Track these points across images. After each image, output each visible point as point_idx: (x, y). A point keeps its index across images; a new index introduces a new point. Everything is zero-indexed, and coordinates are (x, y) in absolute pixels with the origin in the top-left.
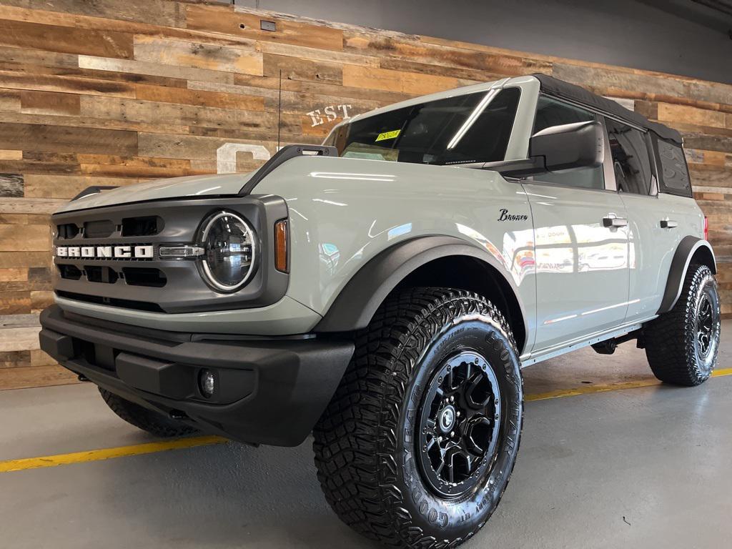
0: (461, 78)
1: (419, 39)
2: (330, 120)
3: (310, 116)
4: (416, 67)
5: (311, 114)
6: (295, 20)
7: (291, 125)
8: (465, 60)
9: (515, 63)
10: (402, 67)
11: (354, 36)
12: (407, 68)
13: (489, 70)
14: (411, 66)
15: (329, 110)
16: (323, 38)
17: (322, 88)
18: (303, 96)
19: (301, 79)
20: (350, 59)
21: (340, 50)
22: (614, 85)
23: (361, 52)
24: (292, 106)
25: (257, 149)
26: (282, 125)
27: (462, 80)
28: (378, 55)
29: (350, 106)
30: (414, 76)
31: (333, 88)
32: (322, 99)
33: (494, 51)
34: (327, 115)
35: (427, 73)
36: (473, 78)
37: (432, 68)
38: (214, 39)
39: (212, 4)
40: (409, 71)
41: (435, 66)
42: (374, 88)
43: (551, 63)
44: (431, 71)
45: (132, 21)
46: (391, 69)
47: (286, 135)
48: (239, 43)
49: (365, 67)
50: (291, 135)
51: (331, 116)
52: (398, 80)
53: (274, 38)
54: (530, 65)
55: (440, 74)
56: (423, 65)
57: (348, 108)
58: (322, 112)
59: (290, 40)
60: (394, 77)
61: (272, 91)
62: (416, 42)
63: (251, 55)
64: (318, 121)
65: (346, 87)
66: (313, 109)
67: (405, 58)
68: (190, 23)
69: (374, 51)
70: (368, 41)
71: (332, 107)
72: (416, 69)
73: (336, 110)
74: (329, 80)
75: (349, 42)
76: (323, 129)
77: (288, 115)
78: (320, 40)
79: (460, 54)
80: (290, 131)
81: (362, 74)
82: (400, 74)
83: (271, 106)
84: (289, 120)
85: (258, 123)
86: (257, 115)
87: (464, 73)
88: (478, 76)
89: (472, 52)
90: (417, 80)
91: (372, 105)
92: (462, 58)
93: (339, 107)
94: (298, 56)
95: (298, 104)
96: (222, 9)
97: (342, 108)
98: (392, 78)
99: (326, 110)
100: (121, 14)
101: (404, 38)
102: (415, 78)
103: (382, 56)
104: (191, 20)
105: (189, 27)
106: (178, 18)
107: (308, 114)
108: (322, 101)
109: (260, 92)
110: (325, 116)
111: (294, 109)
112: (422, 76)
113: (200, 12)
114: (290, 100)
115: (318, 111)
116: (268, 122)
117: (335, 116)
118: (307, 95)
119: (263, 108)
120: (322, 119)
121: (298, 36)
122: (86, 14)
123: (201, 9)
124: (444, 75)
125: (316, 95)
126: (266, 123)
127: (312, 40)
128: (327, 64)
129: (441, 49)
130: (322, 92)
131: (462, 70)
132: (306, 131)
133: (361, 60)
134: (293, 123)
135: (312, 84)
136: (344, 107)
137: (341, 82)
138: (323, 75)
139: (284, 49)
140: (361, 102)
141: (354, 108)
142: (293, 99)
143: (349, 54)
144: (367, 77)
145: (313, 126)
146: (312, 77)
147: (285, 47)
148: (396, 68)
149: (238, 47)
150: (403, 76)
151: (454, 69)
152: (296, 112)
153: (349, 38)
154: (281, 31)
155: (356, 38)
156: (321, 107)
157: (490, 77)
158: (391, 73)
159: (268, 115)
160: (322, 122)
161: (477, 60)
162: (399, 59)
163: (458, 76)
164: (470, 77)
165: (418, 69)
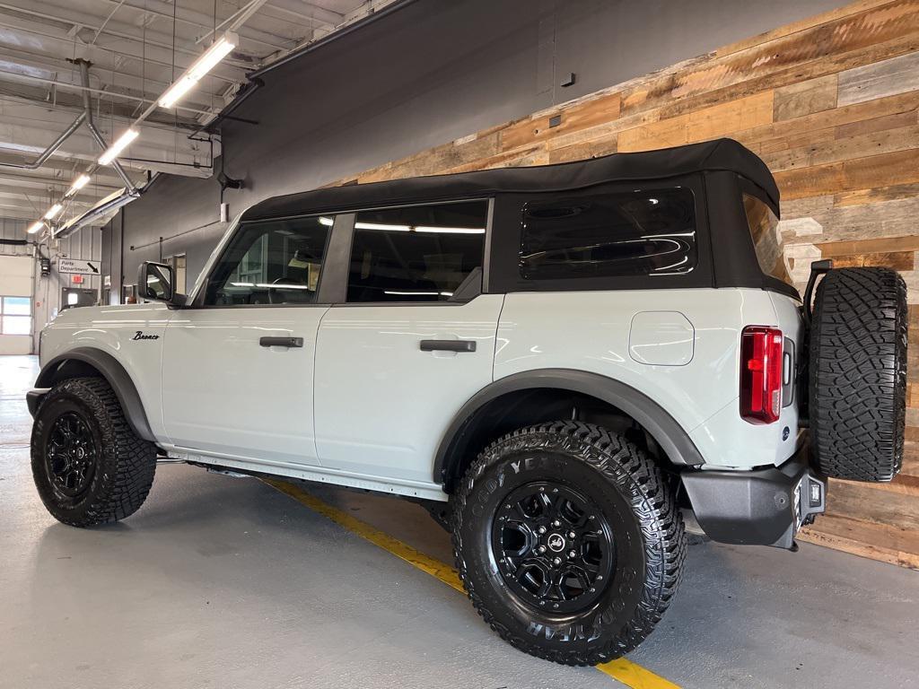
0: (785, 85)
1: (714, 55)
4: (708, 99)
6: (577, 104)
8: (793, 52)
10: (689, 107)
11: (632, 93)
12: (695, 106)
13: (843, 47)
14: (701, 100)
16: (601, 111)
20: (627, 124)
21: (617, 117)
23: (638, 110)
27: (784, 89)
28: (659, 104)
30: (704, 113)
35: (724, 101)
36: (806, 76)
37: (733, 90)
38: (517, 154)
39: (518, 121)
40: (699, 110)
41: (737, 85)
44: (731, 95)
45: (475, 161)
46: (676, 116)
48: (534, 150)
49: (643, 127)
52: (683, 127)
53: (558, 131)
55: (745, 94)
56: (719, 91)
59: (572, 127)
60: (675, 126)
62: (710, 63)
63: (541, 157)
67: (693, 93)
68: (504, 146)
69: (654, 101)
70: (646, 93)
72: (707, 102)
75: (625, 102)
78: (599, 114)
79: (785, 46)
81: (638, 138)
82: (685, 118)
87: (789, 75)
88: (817, 69)
90: (708, 118)
92: (786, 52)
94: (577, 142)
96: (524, 122)
98: (674, 129)
100: (471, 157)
101: (694, 64)
102: (705, 116)
103: (664, 103)
104: (505, 144)
105: (505, 149)
106: (498, 145)
112: (717, 108)
113: (511, 133)
121: (578, 120)
122: (455, 165)
123: (512, 129)
124: (752, 93)
127: (591, 118)
128: (604, 140)
129: (749, 54)
131: (786, 72)
133: (637, 120)
137: (615, 150)
139: (565, 140)
143: (626, 118)
144: (644, 138)
147: (567, 137)
148: (680, 112)
149: (533, 153)
150: (690, 119)
151: (770, 76)
153: (625, 99)
154: (564, 121)
155: (634, 95)
157: (842, 61)
158: (673, 121)
161: (814, 43)
162: (685, 98)
163: (778, 83)
164: (800, 77)
165: (710, 101)
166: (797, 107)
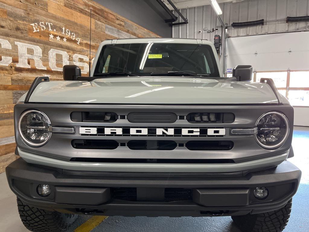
0: (96, 20)
2: (42, 30)
3: (32, 26)
5: (33, 25)
7: (23, 30)
9: (113, 17)
10: (74, 8)
12: (76, 9)
13: (105, 18)
15: (42, 24)
17: (38, 11)
18: (28, 14)
19: (27, 3)
22: (140, 33)
24: (23, 19)
25: (4, 42)
26: (18, 29)
27: (96, 21)
29: (52, 24)
30: (79, 14)
31: (43, 12)
32: (38, 17)
33: (107, 10)
34: (41, 27)
37: (86, 12)
40: (77, 11)
41: (86, 11)
42: (62, 16)
43: (124, 20)
44: (85, 13)
46: (69, 8)
47: (20, 35)
49: (58, 4)
50: (23, 36)
51: (43, 28)
52: (72, 14)
54: (118, 19)
55: (88, 16)
56: (82, 9)
57: (51, 25)
58: (38, 24)
60: (71, 13)
61: (11, 7)
64: (37, 30)
65: (49, 13)
66: (34, 22)
67: (75, 4)
71: (43, 23)
72: (79, 10)
73: (45, 25)
74: (41, 7)
76: (39, 34)
77: (21, 23)
79: (95, 8)
80: (22, 33)
81: (57, 8)
82: (73, 11)
83: (11, 16)
84: (21, 27)
85: (4, 25)
86: (3, 20)
89: (100, 8)
90: (80, 16)
91: (62, 25)
92: (96, 10)
93: (47, 23)
95: (26, 18)
97: (48, 24)
98: (70, 13)
99: (40, 24)
102: (79, 15)
107: (31, 24)
108: (38, 19)
109: (4, 6)
110: (40, 27)
111: (24, 20)
112: (82, 15)
114: (21, 15)
115: (36, 24)
116: (10, 26)
117: (45, 28)
118: (30, 13)
119: (6, 17)
120: (38, 28)
124: (90, 17)
125: (35, 14)
126: (9, 27)
129: (88, 3)
130: (38, 13)
131: (96, 16)
132: (31, 34)
134: (24, 29)
135: (33, 7)
136: (49, 24)
137: (47, 10)
138: (38, 4)
140: (57, 22)
141: (54, 25)
142: (23, 14)
144: (59, 9)
145: (34, 32)
146: (33, 4)
148: (71, 8)
150: (74, 13)
151: (94, 14)
152: (25, 22)
156: (37, 21)
157: (106, 21)
158: (69, 10)
159: (9, 22)
160: (38, 31)
161: (101, 13)
162: (72, 4)
163: (95, 18)
164: (99, 20)
165: (80, 11)
166: (99, 28)
